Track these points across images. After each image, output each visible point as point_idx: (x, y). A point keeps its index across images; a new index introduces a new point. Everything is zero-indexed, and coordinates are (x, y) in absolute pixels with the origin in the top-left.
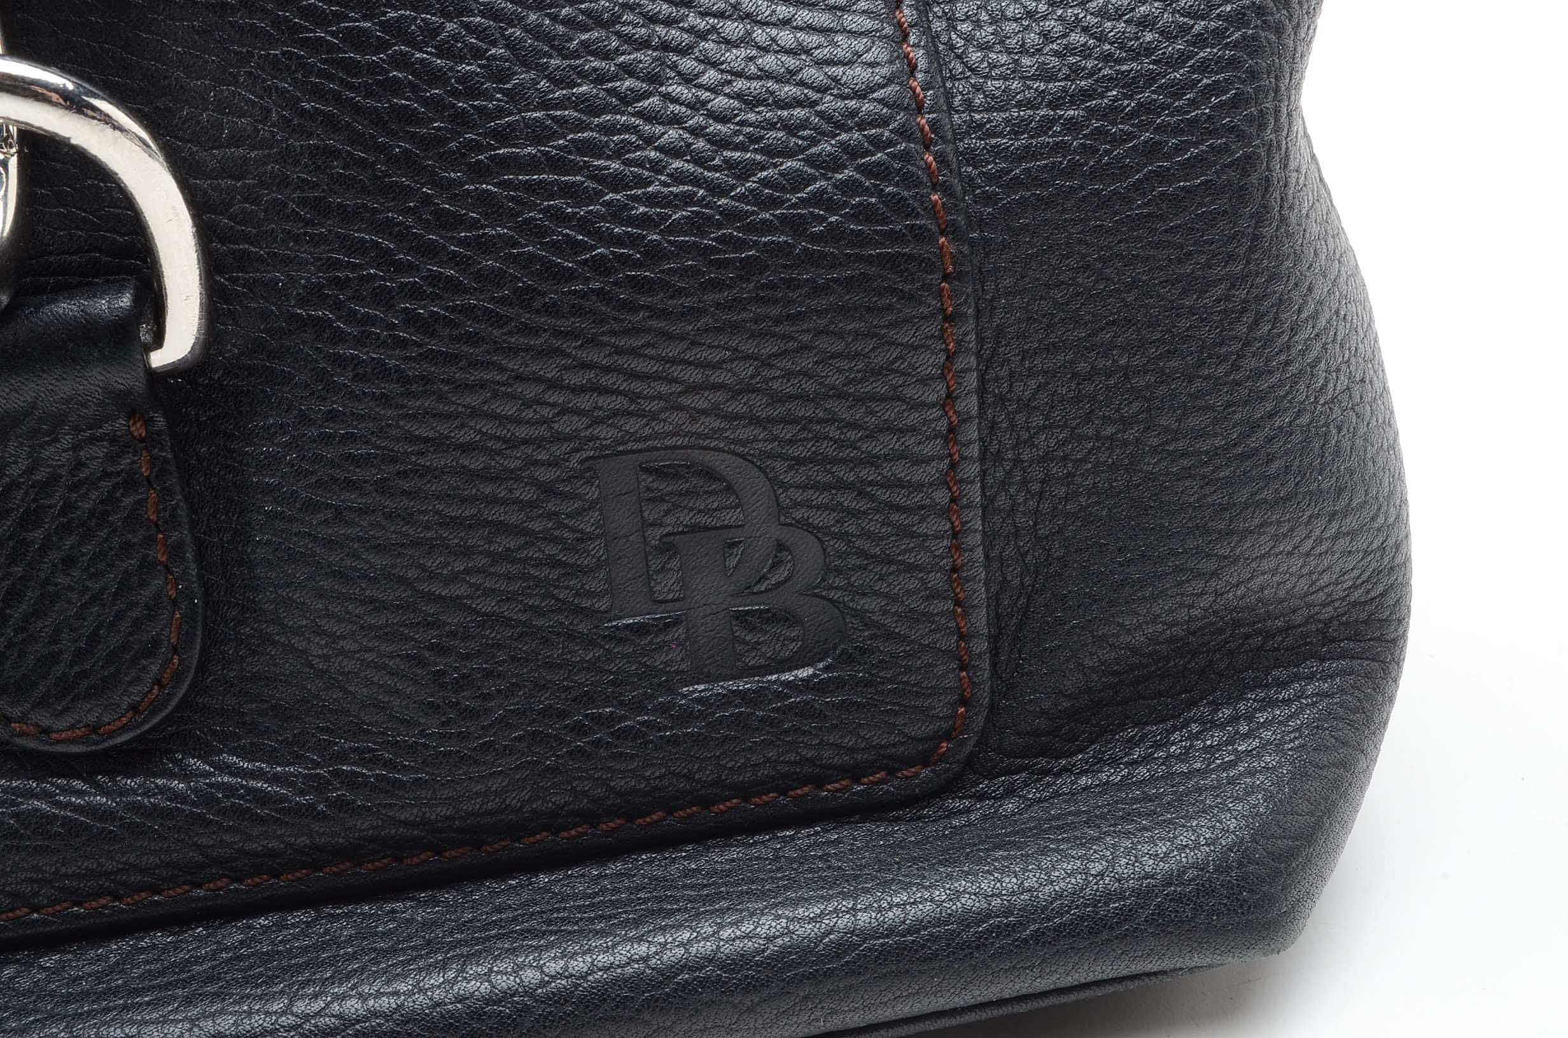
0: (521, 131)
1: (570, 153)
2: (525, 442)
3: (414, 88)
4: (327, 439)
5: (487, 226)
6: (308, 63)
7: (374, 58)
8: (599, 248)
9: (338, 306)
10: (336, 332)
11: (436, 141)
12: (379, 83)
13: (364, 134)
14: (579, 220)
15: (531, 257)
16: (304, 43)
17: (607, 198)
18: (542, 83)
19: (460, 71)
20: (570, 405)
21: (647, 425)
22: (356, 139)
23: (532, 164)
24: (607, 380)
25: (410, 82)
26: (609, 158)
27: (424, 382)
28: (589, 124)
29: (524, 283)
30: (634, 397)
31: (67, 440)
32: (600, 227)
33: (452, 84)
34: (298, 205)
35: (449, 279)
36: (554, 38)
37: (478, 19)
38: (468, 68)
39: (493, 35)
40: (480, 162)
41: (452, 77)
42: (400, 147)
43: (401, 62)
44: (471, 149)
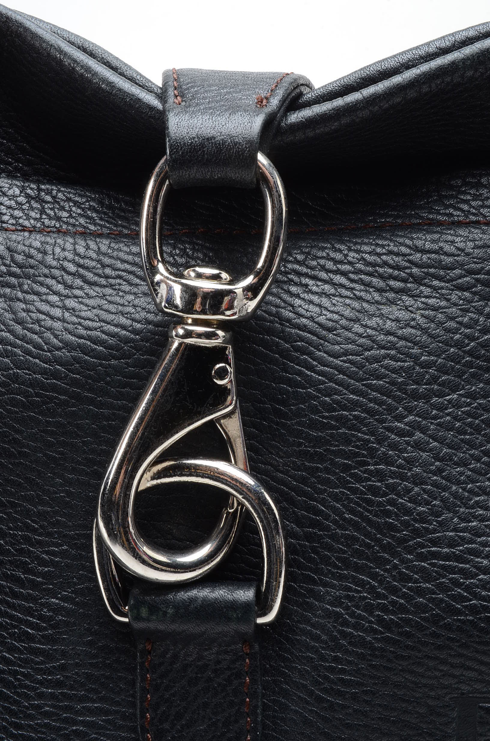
0: (443, 541)
1: (465, 553)
2: (425, 686)
3: (397, 515)
4: (332, 670)
5: (422, 582)
6: (351, 498)
7: (380, 499)
8: (474, 600)
9: (347, 608)
10: (344, 620)
11: (402, 541)
12: (381, 511)
13: (371, 532)
14: (466, 586)
15: (442, 600)
16: (350, 489)
17: (480, 577)
18: (455, 519)
19: (418, 510)
20: (450, 672)
21: (485, 686)
22: (367, 535)
23: (447, 557)
24: (469, 663)
25: (395, 512)
26: (483, 558)
27: (382, 650)
28: (475, 541)
29: (436, 611)
30: (481, 673)
31: (215, 650)
32: (475, 591)
33: (414, 516)
34: (336, 559)
35: (401, 604)
36: (463, 499)
37: (429, 487)
38: (422, 509)
39: (435, 495)
40: (423, 552)
41: (414, 512)
42: (386, 540)
43: (392, 503)
44: (419, 546)
